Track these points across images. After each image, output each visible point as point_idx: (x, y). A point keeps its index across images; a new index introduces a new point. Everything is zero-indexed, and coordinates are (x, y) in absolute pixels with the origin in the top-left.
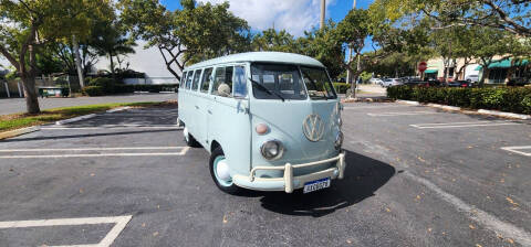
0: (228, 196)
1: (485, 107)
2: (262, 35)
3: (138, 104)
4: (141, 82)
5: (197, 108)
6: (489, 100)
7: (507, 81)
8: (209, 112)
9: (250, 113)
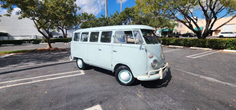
1: (170, 45)
2: (82, 15)
5: (100, 50)
6: (171, 42)
7: (167, 36)
8: (114, 51)
9: (146, 50)
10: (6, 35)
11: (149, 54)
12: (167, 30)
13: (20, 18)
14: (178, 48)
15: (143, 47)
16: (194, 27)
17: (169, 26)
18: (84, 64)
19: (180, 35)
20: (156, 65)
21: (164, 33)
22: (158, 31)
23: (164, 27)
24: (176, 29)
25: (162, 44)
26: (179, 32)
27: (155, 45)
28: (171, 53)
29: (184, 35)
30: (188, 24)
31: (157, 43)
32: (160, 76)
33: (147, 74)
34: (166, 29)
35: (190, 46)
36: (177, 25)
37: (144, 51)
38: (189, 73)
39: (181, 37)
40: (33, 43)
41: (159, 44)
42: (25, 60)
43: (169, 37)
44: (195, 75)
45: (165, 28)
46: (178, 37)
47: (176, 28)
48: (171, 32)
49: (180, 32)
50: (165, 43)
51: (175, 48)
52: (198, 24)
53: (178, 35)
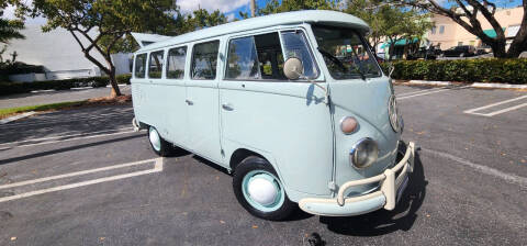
0: (273, 225)
2: (193, 17)
3: (45, 108)
4: (39, 77)
5: (190, 103)
6: (417, 71)
7: (404, 56)
8: (224, 107)
9: (330, 104)
10: (40, 69)
11: (341, 118)
12: (403, 42)
13: (45, 30)
14: (436, 86)
15: (319, 92)
16: (486, 26)
17: (409, 31)
18: (163, 142)
19: (439, 52)
20: (372, 159)
21: (396, 50)
22: (380, 46)
23: (395, 34)
24: (429, 39)
25: (393, 77)
26: (435, 44)
27: (368, 81)
28: (416, 103)
29: (448, 53)
30: (466, 20)
31: (375, 75)
32: (386, 197)
33: (336, 191)
34: (401, 39)
35: (471, 78)
36: (432, 26)
37: (323, 106)
38: (484, 169)
39: (440, 59)
40: (94, 86)
41: (384, 79)
42: (44, 130)
43: (409, 58)
44: (506, 176)
45: (398, 37)
46: (434, 58)
47: (427, 35)
48: (414, 46)
49: (439, 45)
50: (401, 75)
51: (430, 87)
52: (497, 16)
53: (434, 52)
